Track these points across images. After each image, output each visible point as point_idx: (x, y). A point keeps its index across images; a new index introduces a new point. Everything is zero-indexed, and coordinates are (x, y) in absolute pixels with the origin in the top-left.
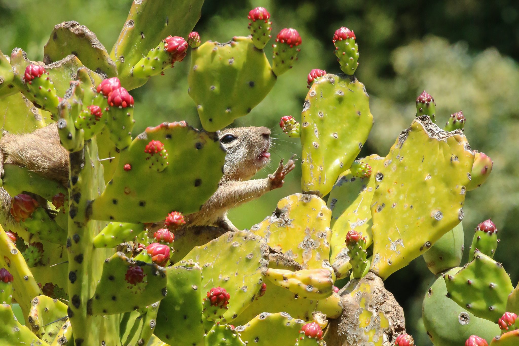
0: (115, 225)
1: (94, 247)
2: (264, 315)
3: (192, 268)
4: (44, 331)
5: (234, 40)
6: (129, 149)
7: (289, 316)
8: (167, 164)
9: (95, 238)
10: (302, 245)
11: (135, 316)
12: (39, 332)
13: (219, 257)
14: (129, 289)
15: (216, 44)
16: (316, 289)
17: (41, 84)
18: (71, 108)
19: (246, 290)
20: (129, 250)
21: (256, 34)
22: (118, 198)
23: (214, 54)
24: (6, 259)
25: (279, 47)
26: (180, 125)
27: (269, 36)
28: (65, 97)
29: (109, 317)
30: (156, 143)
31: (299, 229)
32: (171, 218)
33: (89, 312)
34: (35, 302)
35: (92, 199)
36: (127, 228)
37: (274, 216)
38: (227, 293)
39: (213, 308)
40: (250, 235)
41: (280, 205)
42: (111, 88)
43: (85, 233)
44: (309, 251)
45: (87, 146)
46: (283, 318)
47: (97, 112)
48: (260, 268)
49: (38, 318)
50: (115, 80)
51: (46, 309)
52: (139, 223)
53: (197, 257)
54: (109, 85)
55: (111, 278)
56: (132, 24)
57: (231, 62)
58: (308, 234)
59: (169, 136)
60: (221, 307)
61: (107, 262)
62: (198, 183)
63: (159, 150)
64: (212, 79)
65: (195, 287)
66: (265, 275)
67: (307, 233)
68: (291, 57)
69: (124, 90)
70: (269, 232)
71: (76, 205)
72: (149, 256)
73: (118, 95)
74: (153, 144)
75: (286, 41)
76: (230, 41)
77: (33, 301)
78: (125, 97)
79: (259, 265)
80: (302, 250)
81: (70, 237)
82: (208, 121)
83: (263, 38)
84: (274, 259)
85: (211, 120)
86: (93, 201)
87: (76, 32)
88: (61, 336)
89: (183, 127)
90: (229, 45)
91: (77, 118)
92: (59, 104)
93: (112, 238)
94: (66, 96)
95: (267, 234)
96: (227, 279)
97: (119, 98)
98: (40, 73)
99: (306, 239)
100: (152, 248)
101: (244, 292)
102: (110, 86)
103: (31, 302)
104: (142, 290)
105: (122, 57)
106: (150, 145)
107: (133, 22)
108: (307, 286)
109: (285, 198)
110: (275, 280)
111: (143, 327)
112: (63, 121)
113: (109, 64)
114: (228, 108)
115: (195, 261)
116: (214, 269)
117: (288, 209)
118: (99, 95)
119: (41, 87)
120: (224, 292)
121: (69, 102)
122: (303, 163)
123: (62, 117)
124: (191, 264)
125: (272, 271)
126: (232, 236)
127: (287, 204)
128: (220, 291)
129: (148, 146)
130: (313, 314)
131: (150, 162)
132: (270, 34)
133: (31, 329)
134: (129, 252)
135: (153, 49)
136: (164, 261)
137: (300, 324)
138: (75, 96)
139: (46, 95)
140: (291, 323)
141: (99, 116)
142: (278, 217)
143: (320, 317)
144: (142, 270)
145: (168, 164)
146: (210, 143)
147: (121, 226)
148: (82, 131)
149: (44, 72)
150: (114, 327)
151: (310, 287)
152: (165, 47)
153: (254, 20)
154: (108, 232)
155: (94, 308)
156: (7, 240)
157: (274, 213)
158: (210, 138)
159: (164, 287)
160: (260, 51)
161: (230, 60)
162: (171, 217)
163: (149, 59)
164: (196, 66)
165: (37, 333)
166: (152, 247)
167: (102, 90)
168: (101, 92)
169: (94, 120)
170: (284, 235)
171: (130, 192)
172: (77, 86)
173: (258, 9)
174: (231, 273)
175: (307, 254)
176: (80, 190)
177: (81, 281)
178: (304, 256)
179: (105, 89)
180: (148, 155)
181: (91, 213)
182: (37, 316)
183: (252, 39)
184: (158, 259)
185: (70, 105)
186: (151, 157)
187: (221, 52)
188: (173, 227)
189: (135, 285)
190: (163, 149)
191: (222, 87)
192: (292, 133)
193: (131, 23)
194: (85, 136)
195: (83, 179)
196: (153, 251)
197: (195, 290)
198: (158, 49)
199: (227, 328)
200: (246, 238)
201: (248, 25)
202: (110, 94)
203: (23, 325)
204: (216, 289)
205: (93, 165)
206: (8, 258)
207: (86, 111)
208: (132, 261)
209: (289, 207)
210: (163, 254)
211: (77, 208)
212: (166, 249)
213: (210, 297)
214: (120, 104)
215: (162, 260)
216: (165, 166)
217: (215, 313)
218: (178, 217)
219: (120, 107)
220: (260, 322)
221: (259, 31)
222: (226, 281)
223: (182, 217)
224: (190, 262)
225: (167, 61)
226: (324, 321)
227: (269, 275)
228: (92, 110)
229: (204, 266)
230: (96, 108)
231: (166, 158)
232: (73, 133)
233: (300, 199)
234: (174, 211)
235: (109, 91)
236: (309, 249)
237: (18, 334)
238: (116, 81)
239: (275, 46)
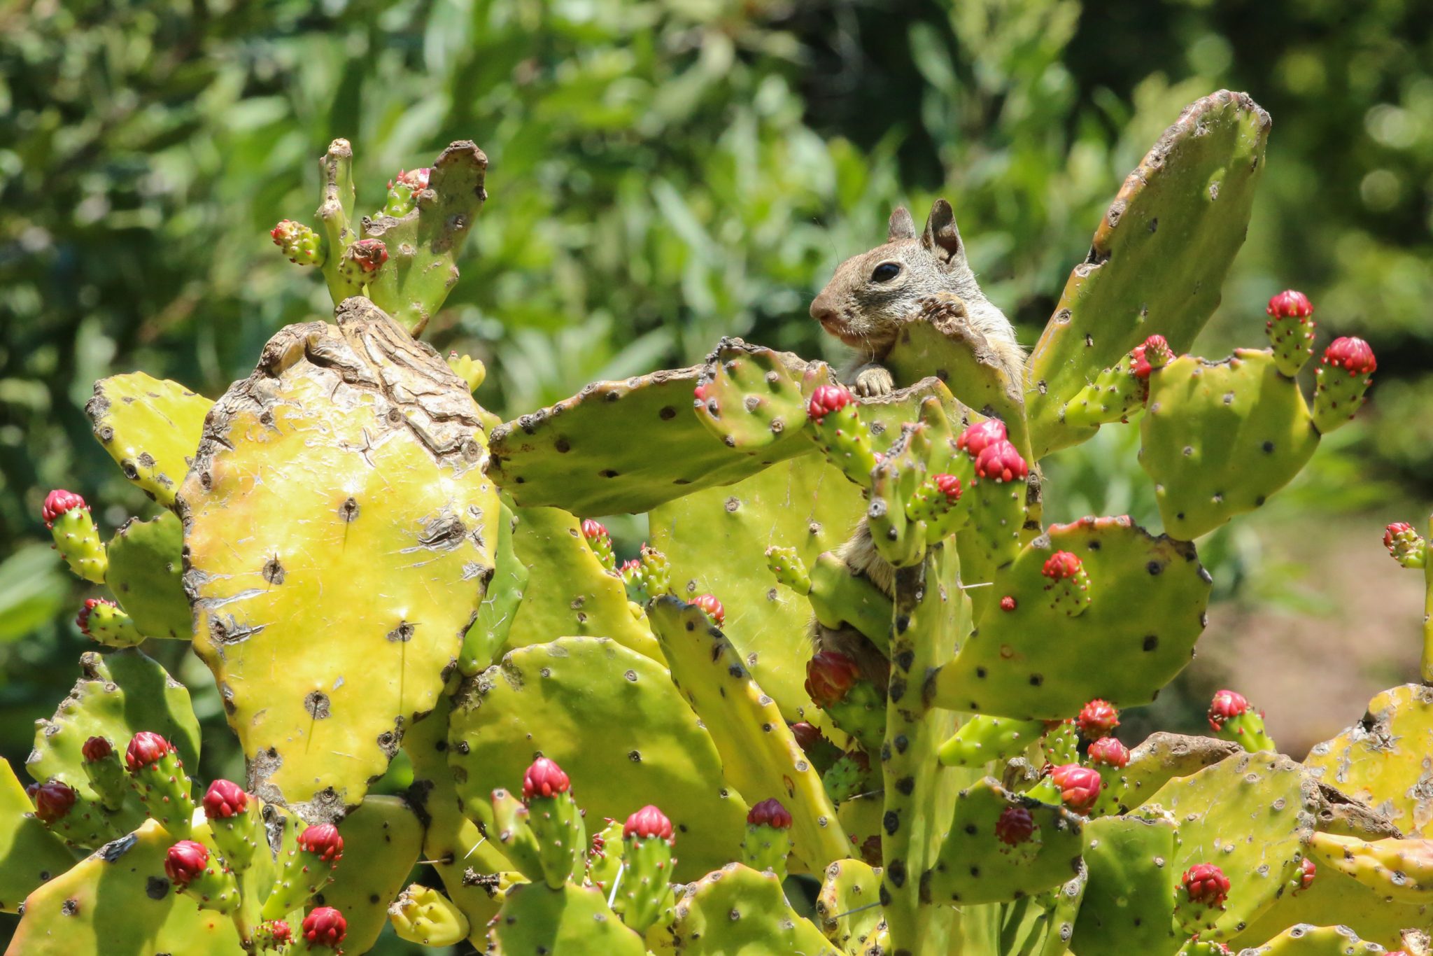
0: (984, 721)
1: (940, 765)
2: (1300, 929)
3: (1154, 822)
4: (848, 932)
5: (1237, 355)
6: (1013, 567)
7: (1353, 935)
8: (1088, 602)
9: (943, 746)
10: (1413, 792)
11: (1034, 913)
12: (837, 934)
13: (1218, 803)
14: (1003, 854)
15: (1199, 362)
16: (1412, 881)
17: (841, 425)
18: (899, 477)
19: (1265, 874)
20: (1029, 777)
21: (1281, 346)
22: (988, 666)
23: (1194, 381)
24: (787, 781)
25: (1327, 374)
26: (1119, 523)
27: (1309, 350)
28: (888, 454)
29: (972, 912)
30: (1067, 558)
31: (1410, 758)
32: (1090, 713)
33: (925, 897)
34: (832, 872)
35: (938, 665)
36: (1008, 728)
37: (1360, 728)
38: (1223, 878)
39: (1194, 906)
40: (1283, 761)
41: (1375, 707)
42: (986, 441)
43: (920, 735)
44: (1427, 806)
45: (933, 557)
46: (1339, 939)
47: (949, 488)
48: (1297, 829)
49: (836, 905)
50: (996, 425)
51: (857, 887)
52: (1029, 719)
53: (1173, 800)
54: (981, 435)
55: (971, 830)
56: (1067, 317)
57: (1227, 401)
58: (1428, 769)
59: (1095, 545)
60: (1211, 906)
61: (962, 796)
62: (1150, 643)
63: (1071, 573)
64: (1188, 434)
65: (1160, 861)
66: (1308, 845)
67: (1426, 767)
68: (1351, 396)
69: (1009, 446)
70: (1348, 760)
71: (902, 674)
72: (1057, 791)
73: (996, 455)
74: (1059, 558)
75: (1342, 363)
76: (1229, 357)
77: (829, 869)
78: (1010, 462)
79: (1296, 824)
80: (1413, 803)
81: (888, 741)
82: (1175, 519)
83: (1295, 354)
84: (1345, 817)
85: (1181, 516)
86: (938, 670)
87: (947, 331)
88: (873, 945)
89: (1125, 528)
90: (1227, 366)
91: (911, 498)
92: (874, 468)
93: (977, 748)
94: (890, 452)
95: (1342, 765)
96: (1229, 848)
97: (997, 461)
98: (841, 402)
99: (1423, 779)
100: (1064, 774)
101: (1262, 877)
102: (983, 437)
103: (824, 871)
104: (1030, 859)
105: (1044, 385)
106: (1053, 560)
107: (1069, 314)
108: (1394, 874)
109: (1386, 692)
110: (1328, 856)
111: (1047, 937)
112: (879, 503)
113: (1010, 397)
114: (1218, 495)
115: (1168, 807)
116: (1207, 826)
117: (1390, 714)
118: (961, 454)
119: (841, 431)
120: (1216, 874)
121: (895, 464)
122: (1427, 622)
123: (879, 494)
124: (1157, 813)
125: (1322, 838)
126: (1247, 760)
127: (1389, 706)
128: (1208, 872)
129: (1050, 563)
130: (1402, 934)
131: (1051, 594)
132: (1312, 348)
133: (822, 927)
134: (1029, 779)
135: (1108, 369)
136: (1087, 801)
137: (1374, 952)
138: (910, 453)
139: (849, 449)
140: (1356, 949)
141: (954, 496)
142: (1368, 730)
143: (1416, 941)
144: (1031, 816)
145: (1090, 601)
146: (1177, 563)
147: (996, 725)
148: (922, 525)
149: (848, 401)
150: (984, 932)
151: (1399, 877)
152: (1132, 367)
153: (1279, 316)
154: (969, 736)
155: (934, 887)
156: (788, 743)
157: (1361, 723)
158: (1179, 552)
159: (1076, 855)
160: (1290, 380)
161: (1225, 396)
162: (1091, 711)
163: (1097, 389)
164: (1157, 404)
165: (833, 936)
166: (1063, 771)
167: (966, 444)
168: (965, 449)
169: (944, 504)
170: (1378, 769)
171: (1012, 656)
172: (916, 433)
173: (1288, 295)
174: (1240, 836)
175: (1422, 810)
176: (912, 644)
177: (908, 832)
178: (1416, 814)
179: (974, 443)
180: (1049, 581)
181: (934, 694)
182: (835, 900)
183: (1273, 355)
184: (1073, 797)
185: (896, 471)
186: (1053, 586)
187: (1210, 378)
188: (1094, 731)
189: (1015, 846)
190: (1079, 570)
191: (1207, 450)
192: (1407, 559)
193: (1064, 315)
194: (927, 536)
195: (920, 623)
196: (1065, 781)
197: (1160, 867)
198: (1118, 369)
199: (1212, 950)
200: (1273, 766)
201: (1265, 327)
202: (983, 452)
203: (802, 915)
204: (1201, 868)
205: (943, 596)
206: (791, 781)
207: (930, 485)
208: (1013, 797)
209: (1392, 711)
210: (1086, 786)
211: (905, 681)
212: (1094, 777)
213: (1188, 884)
214: (998, 474)
215: (1083, 800)
216: (1084, 605)
217: (1198, 918)
218: (1105, 712)
219: (999, 480)
220: (1291, 944)
221: (1288, 340)
222: (1228, 853)
223: (1114, 711)
224: (1156, 809)
225: (1135, 396)
226: (1424, 949)
227: (1315, 846)
228: (941, 484)
229: (1185, 820)
230: (950, 479)
231: (1086, 589)
232: (899, 528)
233: (1415, 695)
234: (1097, 700)
235: (982, 446)
236: (1428, 801)
237: (791, 934)
238: (998, 428)
239: (1321, 372)
